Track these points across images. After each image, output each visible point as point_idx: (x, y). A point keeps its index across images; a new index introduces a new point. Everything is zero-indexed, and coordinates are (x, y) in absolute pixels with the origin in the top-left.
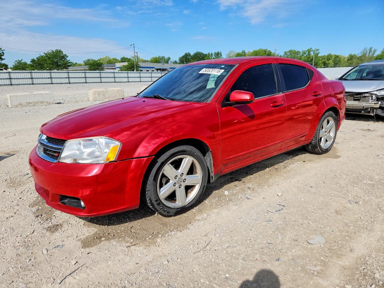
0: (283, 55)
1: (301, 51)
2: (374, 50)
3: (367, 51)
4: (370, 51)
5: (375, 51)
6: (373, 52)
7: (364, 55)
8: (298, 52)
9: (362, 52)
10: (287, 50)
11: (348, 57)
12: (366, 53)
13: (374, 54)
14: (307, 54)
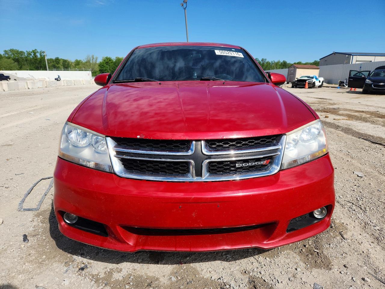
0: (4, 54)
1: (25, 52)
2: (96, 57)
3: (90, 58)
4: (93, 59)
5: (96, 59)
6: (95, 59)
7: (88, 62)
8: (22, 53)
9: (86, 58)
10: (8, 49)
11: (75, 62)
12: (90, 60)
13: (96, 61)
14: (32, 55)
